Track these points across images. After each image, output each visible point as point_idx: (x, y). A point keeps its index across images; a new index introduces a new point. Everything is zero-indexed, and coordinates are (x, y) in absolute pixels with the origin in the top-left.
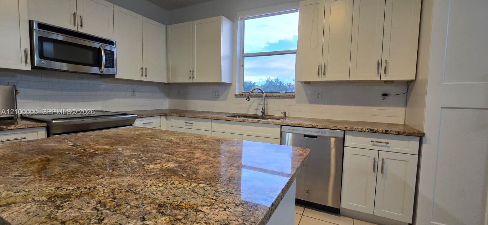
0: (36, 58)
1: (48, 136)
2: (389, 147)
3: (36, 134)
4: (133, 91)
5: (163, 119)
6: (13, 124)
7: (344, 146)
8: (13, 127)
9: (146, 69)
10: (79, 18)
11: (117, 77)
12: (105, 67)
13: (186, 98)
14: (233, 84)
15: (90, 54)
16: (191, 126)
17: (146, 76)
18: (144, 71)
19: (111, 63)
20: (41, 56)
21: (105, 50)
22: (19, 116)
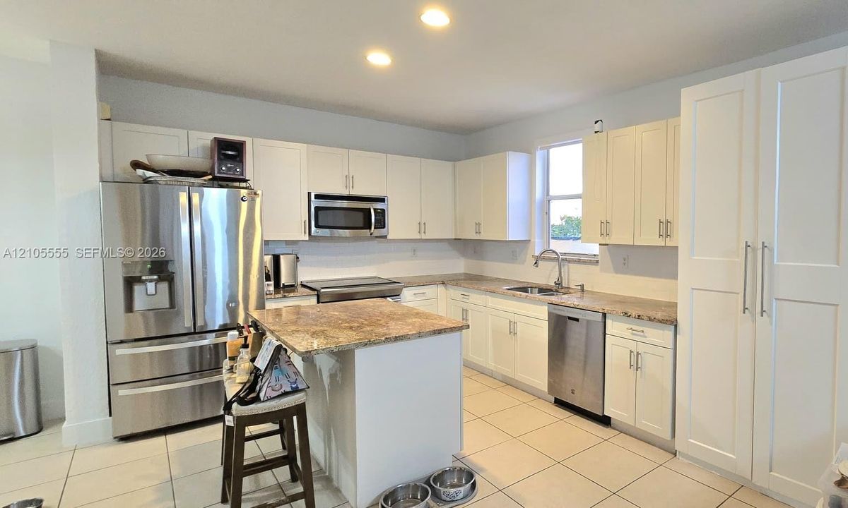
0: (313, 228)
1: (318, 302)
2: (646, 337)
3: (309, 301)
4: (414, 251)
5: (441, 288)
6: (294, 291)
7: (605, 334)
8: (292, 295)
9: (424, 224)
10: (351, 179)
11: (389, 237)
12: (375, 228)
13: (483, 259)
14: (532, 240)
15: (361, 215)
16: (468, 299)
17: (424, 232)
18: (423, 226)
19: (381, 223)
20: (317, 226)
21: (375, 210)
22: (299, 283)
